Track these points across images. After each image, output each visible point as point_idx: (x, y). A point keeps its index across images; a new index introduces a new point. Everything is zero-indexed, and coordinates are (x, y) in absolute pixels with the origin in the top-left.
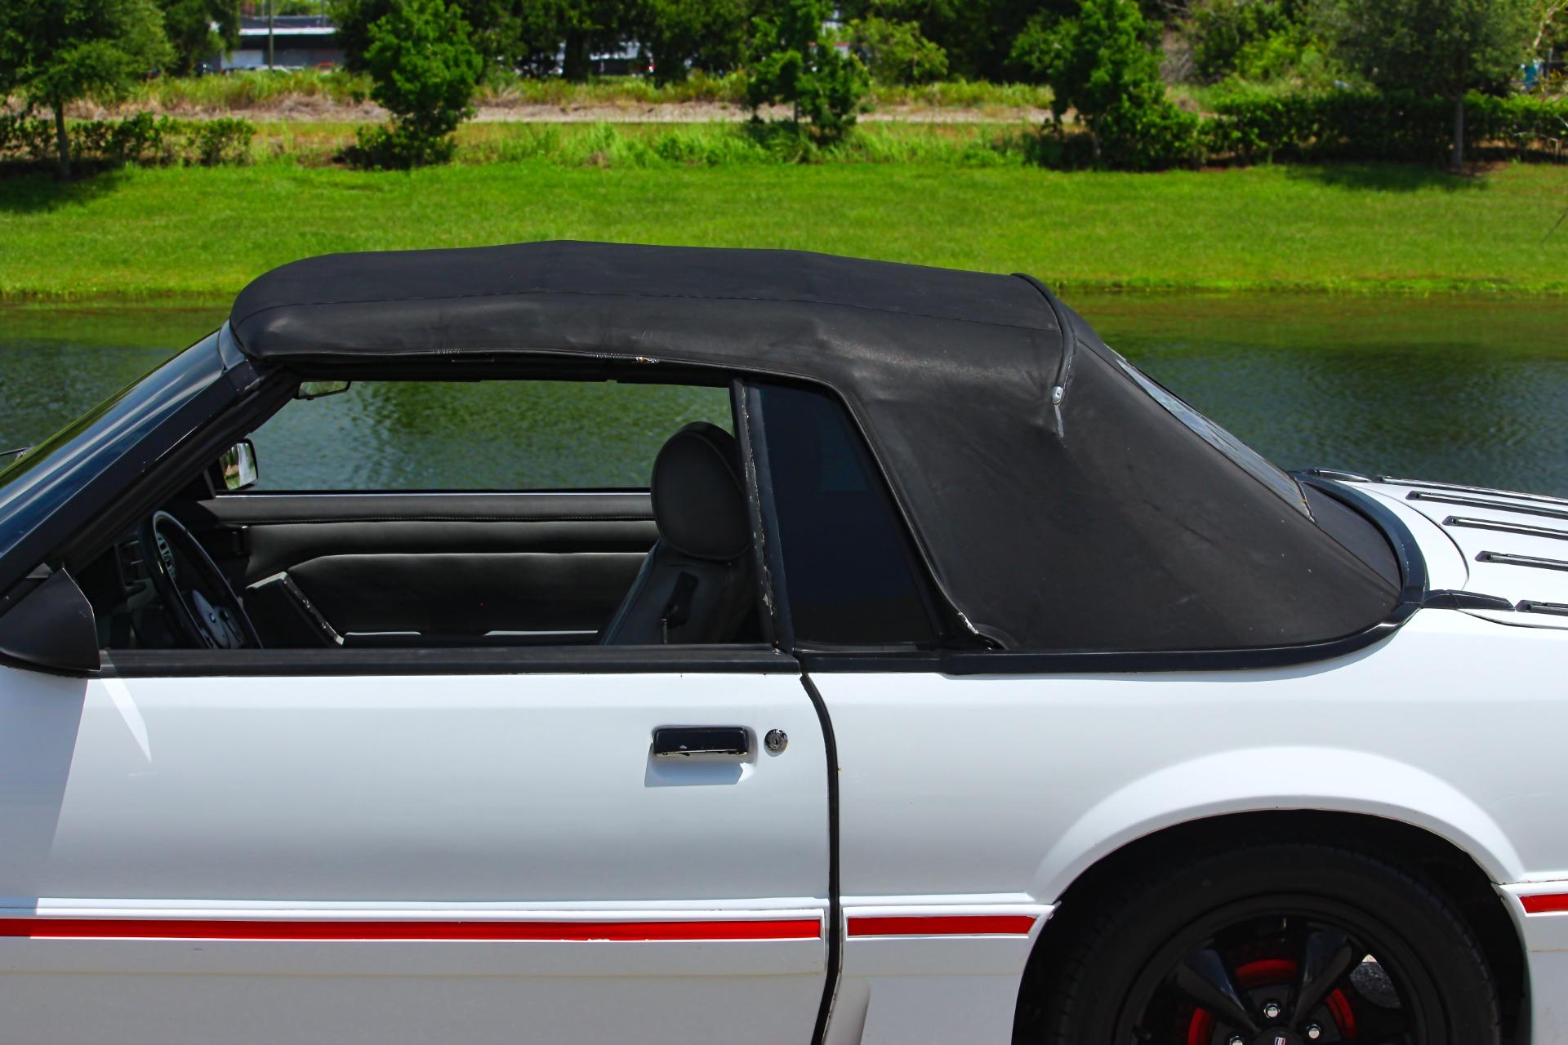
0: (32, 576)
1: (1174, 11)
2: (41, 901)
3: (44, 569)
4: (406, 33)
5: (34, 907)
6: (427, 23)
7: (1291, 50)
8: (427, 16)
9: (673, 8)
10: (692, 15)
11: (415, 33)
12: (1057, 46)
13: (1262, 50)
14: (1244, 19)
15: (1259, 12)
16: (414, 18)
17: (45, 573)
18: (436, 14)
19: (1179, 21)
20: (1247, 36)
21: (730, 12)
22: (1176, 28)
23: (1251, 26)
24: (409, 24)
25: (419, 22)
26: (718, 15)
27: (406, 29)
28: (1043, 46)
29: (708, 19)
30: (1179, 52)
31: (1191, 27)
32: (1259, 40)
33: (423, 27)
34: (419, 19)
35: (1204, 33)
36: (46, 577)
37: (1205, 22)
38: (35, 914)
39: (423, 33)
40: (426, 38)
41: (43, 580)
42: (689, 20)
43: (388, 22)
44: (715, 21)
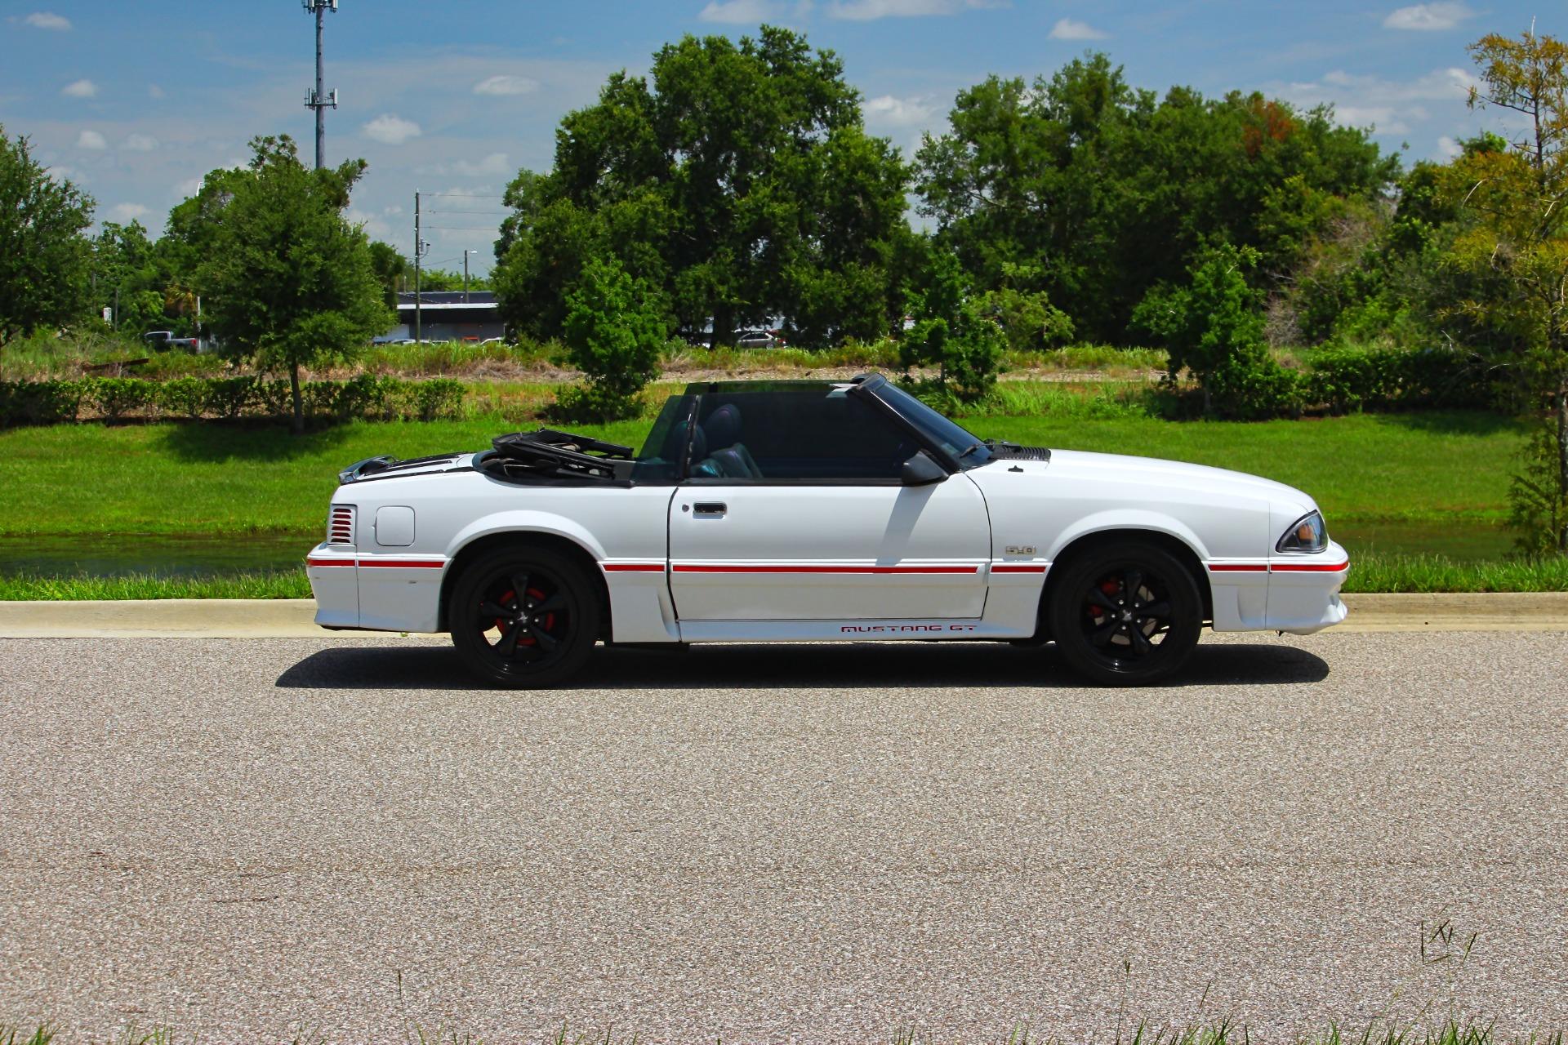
1: (1281, 280)
4: (599, 304)
6: (617, 294)
7: (1385, 313)
8: (617, 289)
9: (817, 282)
10: (834, 289)
11: (607, 304)
12: (1172, 312)
13: (1359, 314)
14: (1345, 286)
15: (1358, 279)
16: (605, 291)
18: (624, 287)
19: (1285, 290)
20: (1346, 301)
21: (870, 287)
22: (1283, 296)
23: (1352, 292)
24: (602, 296)
25: (610, 294)
26: (858, 287)
27: (599, 300)
28: (1159, 312)
29: (850, 293)
30: (1286, 318)
31: (1297, 295)
32: (1357, 305)
33: (614, 299)
35: (1308, 300)
37: (1309, 289)
39: (614, 304)
40: (617, 308)
42: (832, 294)
43: (583, 294)
44: (855, 295)
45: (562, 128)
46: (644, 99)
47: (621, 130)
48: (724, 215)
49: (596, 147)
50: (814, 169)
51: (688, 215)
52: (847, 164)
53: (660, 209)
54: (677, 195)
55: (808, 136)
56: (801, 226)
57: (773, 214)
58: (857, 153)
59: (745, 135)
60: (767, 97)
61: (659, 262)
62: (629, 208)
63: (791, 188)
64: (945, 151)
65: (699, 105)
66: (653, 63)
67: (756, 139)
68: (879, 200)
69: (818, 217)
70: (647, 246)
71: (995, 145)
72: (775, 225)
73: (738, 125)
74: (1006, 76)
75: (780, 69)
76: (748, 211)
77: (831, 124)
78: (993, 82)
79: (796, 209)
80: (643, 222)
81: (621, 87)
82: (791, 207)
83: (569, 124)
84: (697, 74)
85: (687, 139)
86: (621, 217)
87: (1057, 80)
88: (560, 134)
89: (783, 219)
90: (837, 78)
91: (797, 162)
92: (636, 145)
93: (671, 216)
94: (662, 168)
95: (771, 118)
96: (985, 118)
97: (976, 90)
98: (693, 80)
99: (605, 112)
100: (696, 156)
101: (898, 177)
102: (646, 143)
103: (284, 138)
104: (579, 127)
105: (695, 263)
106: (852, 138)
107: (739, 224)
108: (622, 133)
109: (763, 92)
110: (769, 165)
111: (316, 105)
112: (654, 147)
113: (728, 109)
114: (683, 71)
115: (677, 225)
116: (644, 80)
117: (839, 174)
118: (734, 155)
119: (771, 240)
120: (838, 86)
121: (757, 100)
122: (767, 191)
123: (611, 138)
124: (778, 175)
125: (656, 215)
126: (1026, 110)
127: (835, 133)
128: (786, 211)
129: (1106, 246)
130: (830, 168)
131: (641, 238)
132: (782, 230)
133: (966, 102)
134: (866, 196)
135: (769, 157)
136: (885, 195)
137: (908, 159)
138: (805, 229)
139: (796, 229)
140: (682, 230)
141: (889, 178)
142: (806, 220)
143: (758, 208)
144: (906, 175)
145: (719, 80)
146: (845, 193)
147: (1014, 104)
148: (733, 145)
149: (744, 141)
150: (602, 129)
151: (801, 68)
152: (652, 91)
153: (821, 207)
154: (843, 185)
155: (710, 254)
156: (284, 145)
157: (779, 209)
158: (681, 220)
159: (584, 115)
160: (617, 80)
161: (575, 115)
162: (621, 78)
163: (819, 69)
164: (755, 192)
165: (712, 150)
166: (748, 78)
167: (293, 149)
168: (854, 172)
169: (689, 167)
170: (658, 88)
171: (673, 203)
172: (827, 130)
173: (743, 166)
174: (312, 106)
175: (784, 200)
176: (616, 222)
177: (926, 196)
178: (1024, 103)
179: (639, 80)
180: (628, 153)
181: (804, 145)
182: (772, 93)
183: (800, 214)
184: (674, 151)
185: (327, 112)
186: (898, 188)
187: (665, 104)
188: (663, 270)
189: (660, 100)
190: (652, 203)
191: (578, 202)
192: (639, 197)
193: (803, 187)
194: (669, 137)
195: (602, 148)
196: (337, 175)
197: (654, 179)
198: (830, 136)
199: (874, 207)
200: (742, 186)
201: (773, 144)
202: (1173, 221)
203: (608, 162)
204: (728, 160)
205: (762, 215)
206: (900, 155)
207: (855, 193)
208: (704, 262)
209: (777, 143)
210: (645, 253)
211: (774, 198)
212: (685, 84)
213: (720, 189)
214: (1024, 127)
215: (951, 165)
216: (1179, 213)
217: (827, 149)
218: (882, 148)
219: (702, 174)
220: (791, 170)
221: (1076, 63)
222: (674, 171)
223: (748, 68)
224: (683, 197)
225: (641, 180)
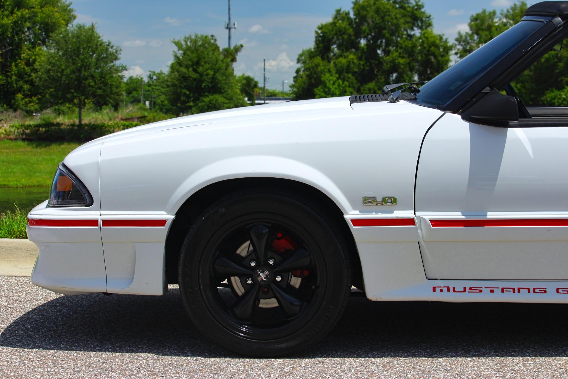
0: (483, 91)
2: (489, 213)
3: (487, 89)
4: (329, 92)
5: (486, 215)
6: (336, 88)
8: (336, 86)
11: (331, 92)
12: (564, 96)
16: (331, 87)
17: (488, 90)
18: (339, 85)
28: (559, 96)
33: (335, 90)
34: (333, 87)
36: (489, 92)
38: (487, 218)
39: (334, 92)
40: (336, 94)
41: (488, 93)
43: (322, 88)
45: (317, 30)
46: (349, 19)
47: (340, 31)
48: (380, 63)
49: (331, 37)
50: (414, 46)
51: (366, 63)
52: (428, 44)
53: (355, 61)
54: (362, 56)
55: (412, 33)
56: (410, 68)
57: (399, 63)
58: (432, 40)
59: (388, 33)
60: (396, 18)
61: (355, 82)
62: (343, 61)
63: (406, 53)
64: (466, 38)
65: (370, 21)
66: (352, 6)
67: (392, 34)
68: (440, 58)
69: (416, 65)
70: (350, 75)
71: (486, 36)
72: (400, 67)
73: (385, 29)
74: (489, 9)
75: (401, 7)
76: (390, 62)
77: (421, 28)
78: (484, 12)
79: (408, 61)
80: (348, 66)
81: (340, 14)
82: (406, 60)
83: (320, 28)
84: (368, 9)
85: (366, 34)
86: (340, 64)
87: (508, 11)
88: (316, 32)
89: (403, 65)
90: (423, 10)
91: (409, 44)
92: (346, 37)
93: (359, 64)
94: (355, 45)
95: (397, 26)
96: (482, 25)
97: (478, 15)
98: (367, 11)
99: (334, 24)
100: (368, 41)
101: (447, 49)
102: (350, 36)
103: (212, 36)
104: (324, 29)
105: (369, 82)
106: (429, 34)
107: (386, 67)
108: (340, 32)
109: (395, 15)
110: (397, 45)
111: (229, 28)
112: (353, 37)
113: (381, 22)
114: (363, 8)
115: (362, 67)
116: (349, 11)
117: (425, 48)
118: (384, 41)
119: (398, 74)
120: (424, 13)
121: (392, 18)
122: (397, 54)
123: (336, 34)
124: (401, 48)
125: (354, 63)
126: (497, 22)
127: (423, 32)
128: (404, 62)
129: (528, 75)
130: (421, 45)
131: (348, 72)
132: (402, 69)
133: (475, 19)
134: (435, 57)
135: (397, 41)
136: (442, 56)
137: (451, 42)
138: (412, 69)
139: (408, 68)
140: (364, 69)
141: (444, 49)
142: (411, 65)
143: (393, 61)
144: (450, 48)
145: (377, 11)
146: (427, 55)
147: (492, 20)
148: (383, 37)
149: (387, 35)
150: (333, 30)
151: (409, 7)
152: (352, 16)
153: (417, 61)
154: (426, 52)
155: (374, 79)
156: (212, 39)
157: (402, 61)
158: (363, 65)
159: (326, 25)
160: (338, 11)
161: (322, 25)
162: (340, 10)
163: (416, 7)
164: (393, 54)
165: (375, 39)
166: (388, 10)
167: (215, 40)
168: (430, 47)
169: (367, 45)
170: (354, 15)
171: (360, 59)
172: (420, 31)
173: (388, 44)
174: (227, 28)
175: (403, 57)
176: (338, 66)
177: (459, 55)
178: (496, 20)
179: (347, 11)
180: (343, 40)
181: (410, 36)
182: (398, 16)
183: (409, 63)
184: (361, 39)
185: (232, 30)
186: (447, 53)
187: (357, 20)
188: (357, 85)
189: (355, 19)
190: (353, 59)
191: (323, 59)
192: (347, 56)
193: (410, 52)
194: (358, 34)
195: (333, 38)
196: (233, 50)
197: (354, 50)
198: (421, 33)
199: (438, 61)
200: (387, 52)
201: (398, 36)
202: (555, 65)
203: (334, 43)
204: (381, 42)
205: (395, 64)
206: (448, 40)
207: (431, 55)
208: (372, 82)
209: (400, 35)
210: (349, 78)
211: (400, 57)
212: (365, 13)
213: (378, 54)
214: (496, 29)
215: (468, 43)
216: (557, 62)
217: (420, 38)
218: (441, 38)
219: (372, 48)
220: (406, 46)
221: (515, 5)
222: (360, 47)
223: (388, 7)
224: (364, 56)
225: (347, 49)
